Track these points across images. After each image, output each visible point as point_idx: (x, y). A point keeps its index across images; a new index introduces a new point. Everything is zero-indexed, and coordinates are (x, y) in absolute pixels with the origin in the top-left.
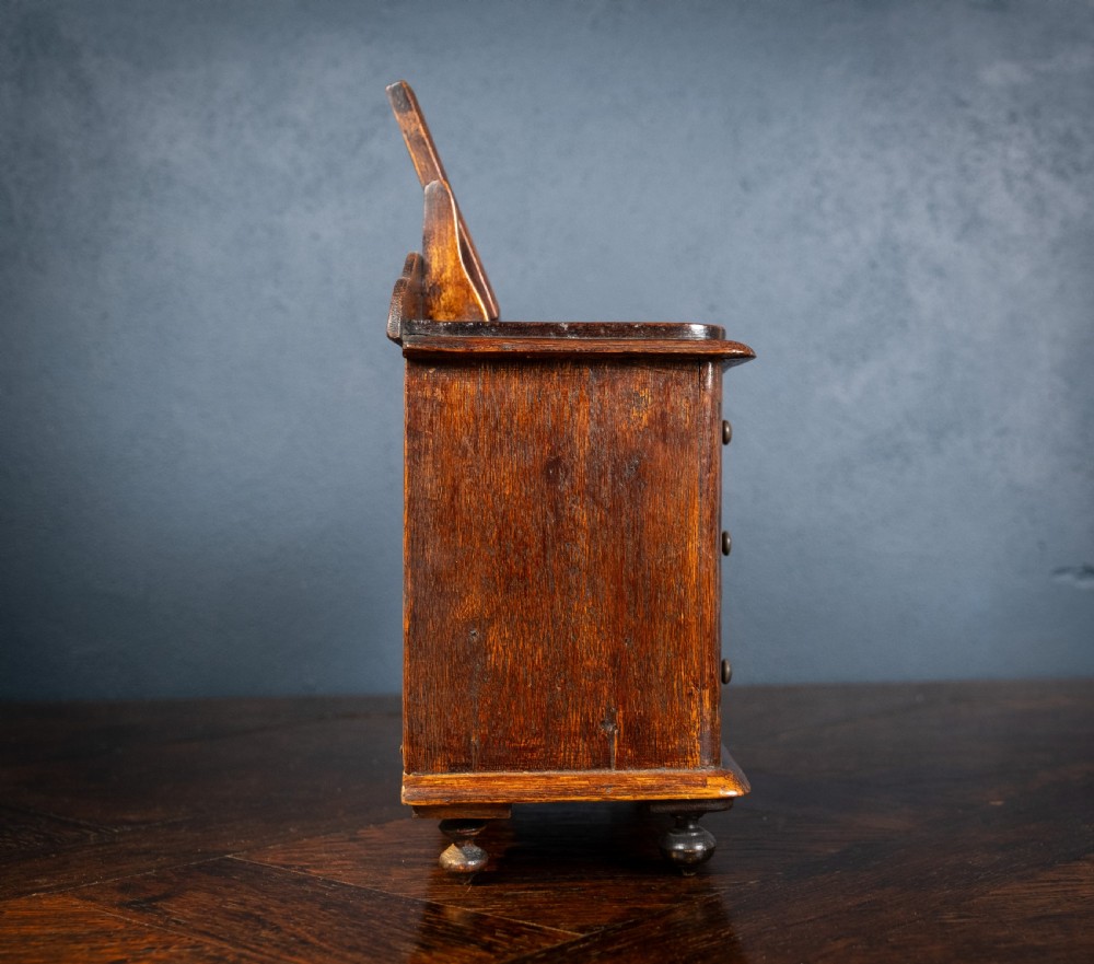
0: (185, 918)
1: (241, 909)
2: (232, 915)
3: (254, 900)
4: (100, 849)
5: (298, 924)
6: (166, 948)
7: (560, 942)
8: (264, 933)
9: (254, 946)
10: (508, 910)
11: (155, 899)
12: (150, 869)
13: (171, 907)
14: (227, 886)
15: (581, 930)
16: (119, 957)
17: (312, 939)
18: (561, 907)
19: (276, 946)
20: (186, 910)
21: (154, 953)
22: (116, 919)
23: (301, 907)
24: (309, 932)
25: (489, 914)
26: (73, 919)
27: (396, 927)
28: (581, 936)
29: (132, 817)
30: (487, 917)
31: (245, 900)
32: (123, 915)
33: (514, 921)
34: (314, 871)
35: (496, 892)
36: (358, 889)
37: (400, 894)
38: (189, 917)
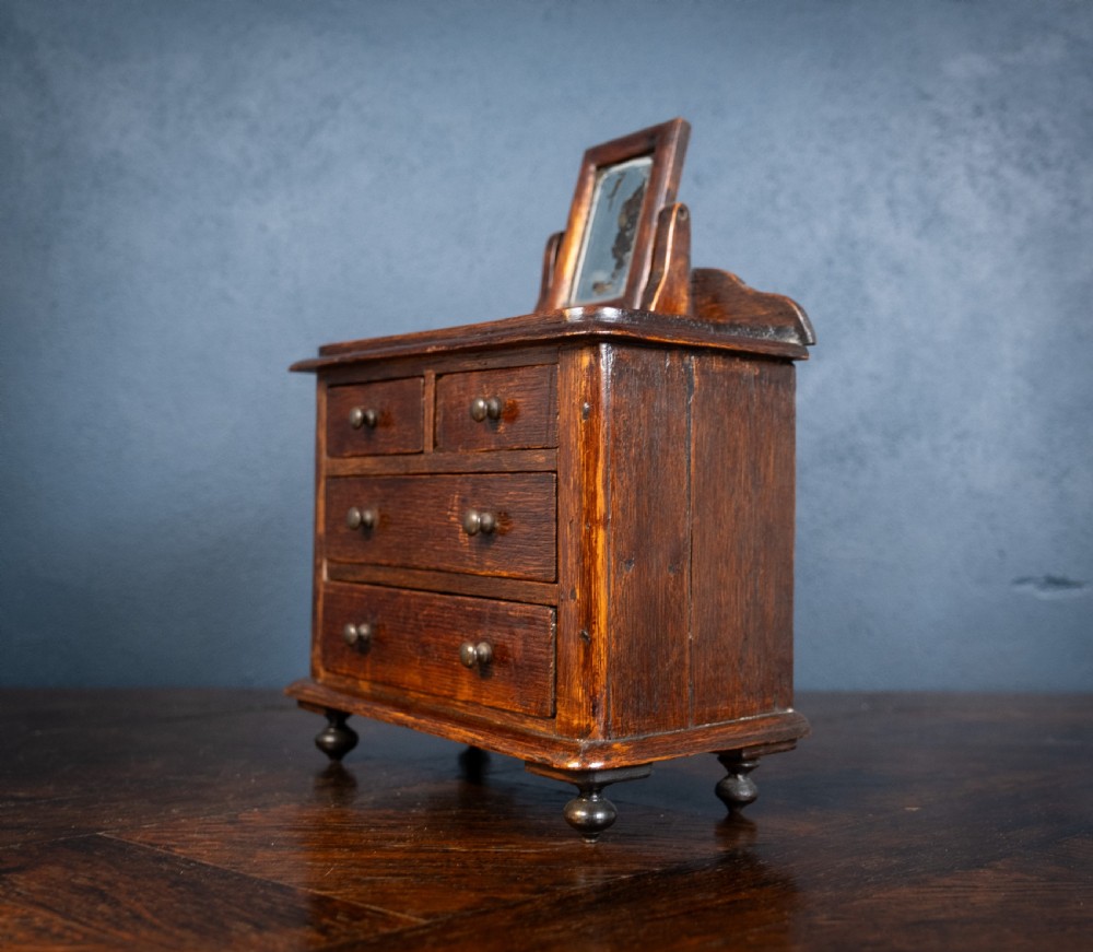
0: (29, 890)
1: (89, 883)
2: (77, 889)
3: (105, 875)
5: (139, 900)
7: (399, 928)
8: (102, 907)
9: (84, 920)
10: (359, 895)
11: (8, 871)
12: (16, 843)
13: (20, 880)
14: (85, 862)
15: (426, 916)
17: (148, 916)
18: (415, 894)
19: (108, 920)
20: (34, 883)
23: (149, 884)
24: (147, 908)
25: (338, 898)
28: (423, 922)
29: (21, 794)
30: (334, 900)
31: (97, 876)
33: (361, 905)
34: (179, 851)
35: (354, 877)
36: (217, 868)
37: (256, 875)
38: (32, 889)
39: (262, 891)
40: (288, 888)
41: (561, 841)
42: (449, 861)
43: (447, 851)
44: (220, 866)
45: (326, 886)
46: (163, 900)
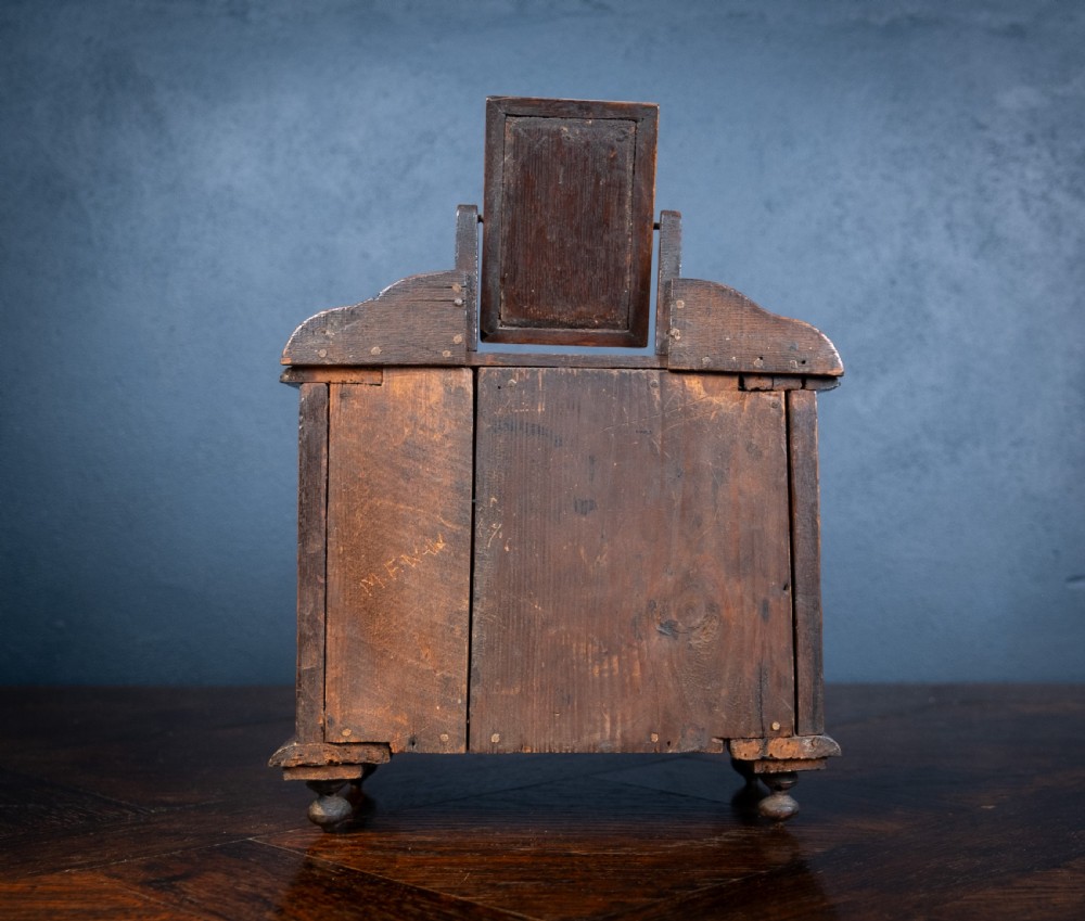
0: (199, 898)
1: (253, 890)
2: (242, 896)
3: (265, 882)
4: (135, 828)
5: (301, 907)
10: (498, 900)
11: (176, 878)
12: (176, 850)
13: (188, 886)
14: (244, 868)
18: (548, 898)
20: (201, 891)
22: (136, 896)
23: (307, 891)
25: (479, 903)
26: (97, 896)
27: (391, 913)
29: (170, 799)
30: (476, 906)
31: (257, 882)
32: (143, 893)
33: (501, 910)
34: (326, 856)
35: (489, 882)
36: (363, 874)
37: (400, 881)
38: (202, 896)
39: (409, 898)
40: (432, 893)
41: (671, 844)
42: (573, 864)
43: (570, 855)
44: (366, 871)
45: (467, 891)
46: (324, 906)
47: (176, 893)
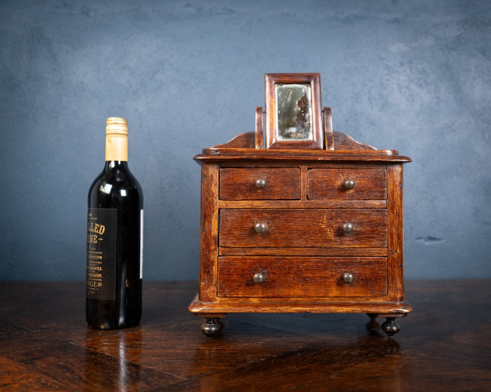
0: (41, 367)
1: (65, 364)
2: (59, 367)
3: (71, 360)
4: (25, 339)
6: (27, 379)
7: (177, 382)
8: (68, 374)
9: (61, 380)
10: (163, 368)
11: (35, 359)
12: (39, 347)
13: (39, 362)
14: (64, 355)
15: (187, 377)
16: (8, 382)
17: (84, 377)
18: (184, 367)
19: (69, 380)
20: (44, 364)
21: (22, 382)
22: (16, 367)
24: (84, 374)
25: (156, 369)
28: (186, 379)
29: (44, 326)
30: (154, 370)
31: (68, 361)
32: (19, 365)
33: (164, 372)
34: (99, 350)
35: (163, 360)
38: (43, 366)
40: (138, 365)
41: (241, 344)
42: (199, 353)
44: (113, 356)
45: (152, 364)
46: (91, 371)
47: (33, 365)
